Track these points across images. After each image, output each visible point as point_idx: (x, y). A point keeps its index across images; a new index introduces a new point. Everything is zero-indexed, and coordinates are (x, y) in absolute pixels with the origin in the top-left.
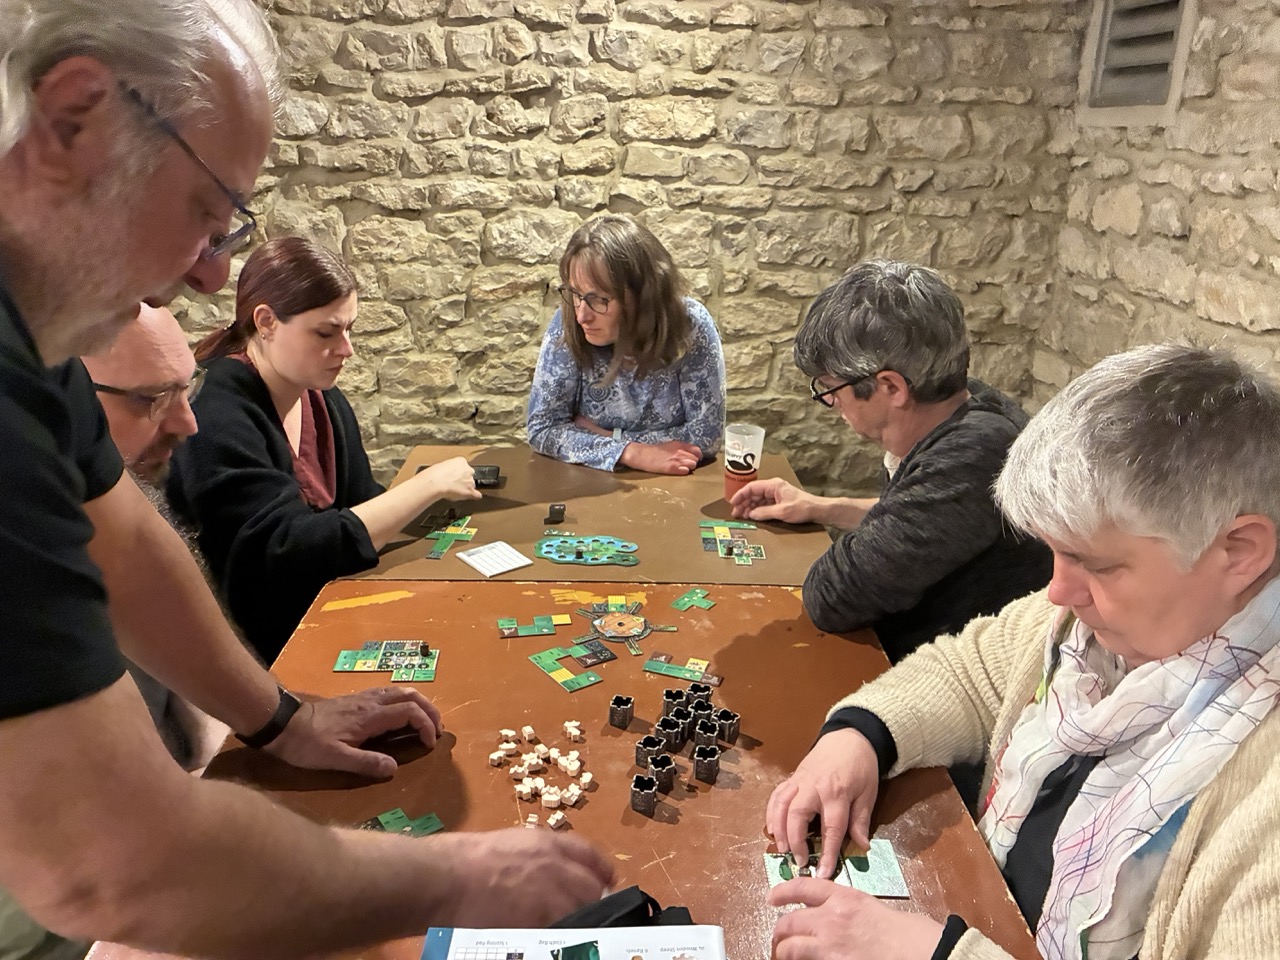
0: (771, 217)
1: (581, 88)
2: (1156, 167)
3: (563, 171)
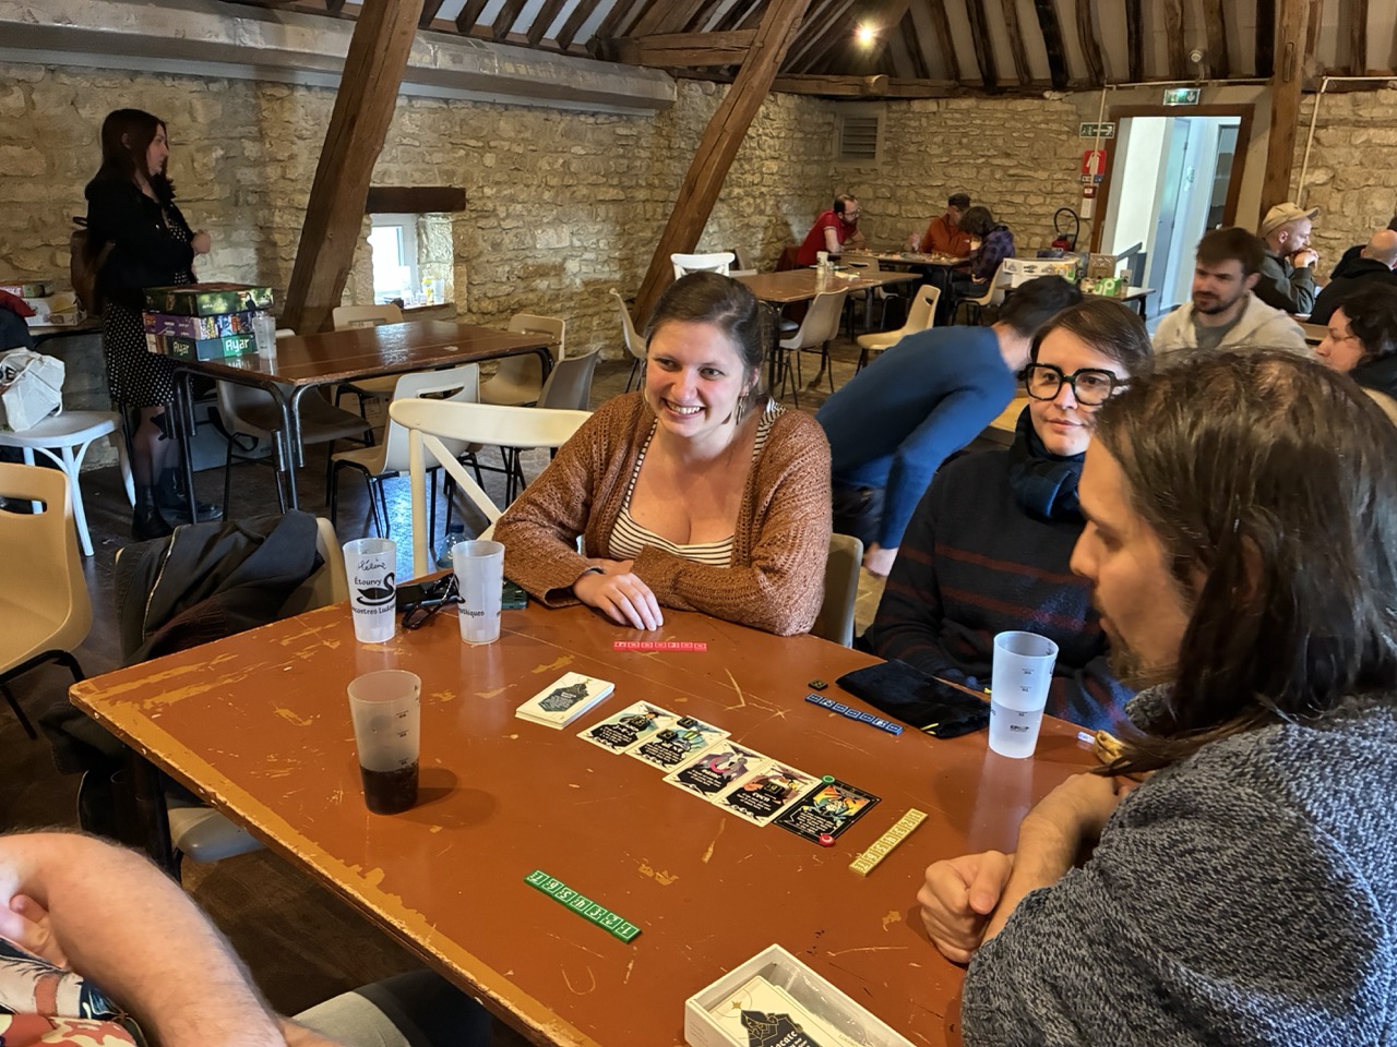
0: (786, 198)
1: (757, 157)
2: (876, 180)
3: (753, 184)
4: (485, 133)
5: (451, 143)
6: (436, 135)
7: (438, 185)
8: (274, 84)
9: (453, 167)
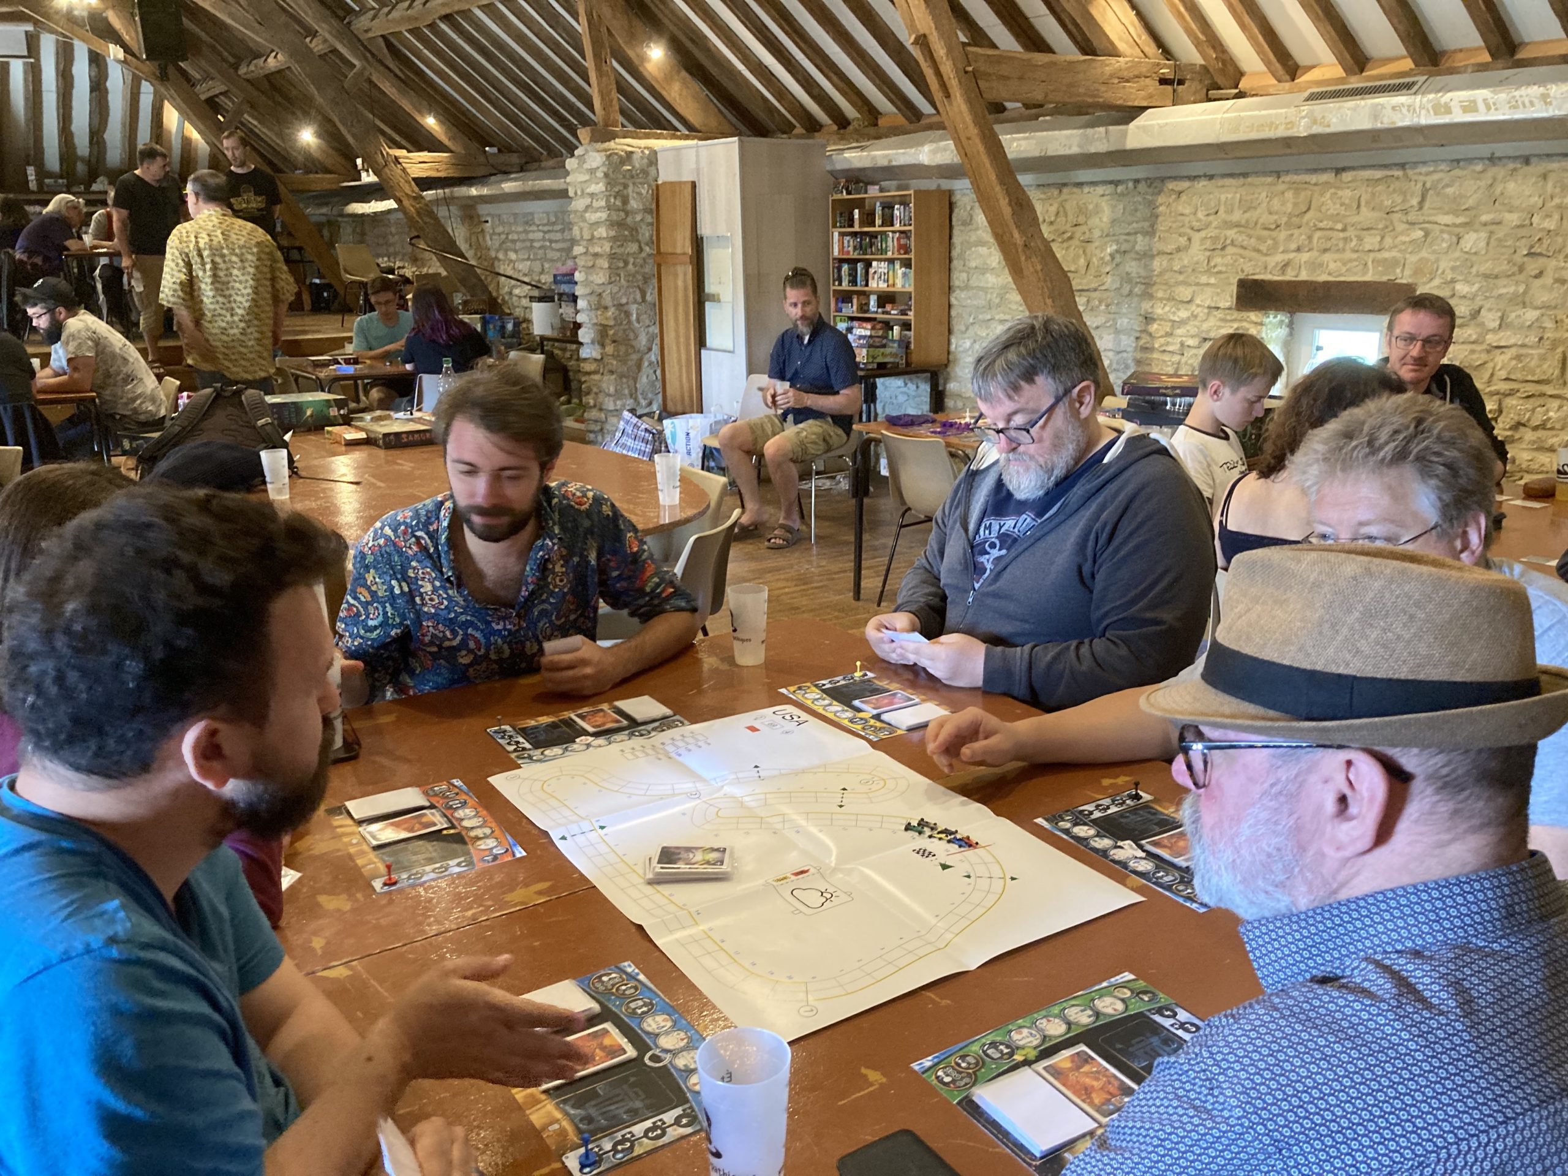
4: (1470, 202)
5: (1408, 222)
6: (1376, 214)
7: (1368, 277)
8: (1175, 178)
9: (1398, 255)
